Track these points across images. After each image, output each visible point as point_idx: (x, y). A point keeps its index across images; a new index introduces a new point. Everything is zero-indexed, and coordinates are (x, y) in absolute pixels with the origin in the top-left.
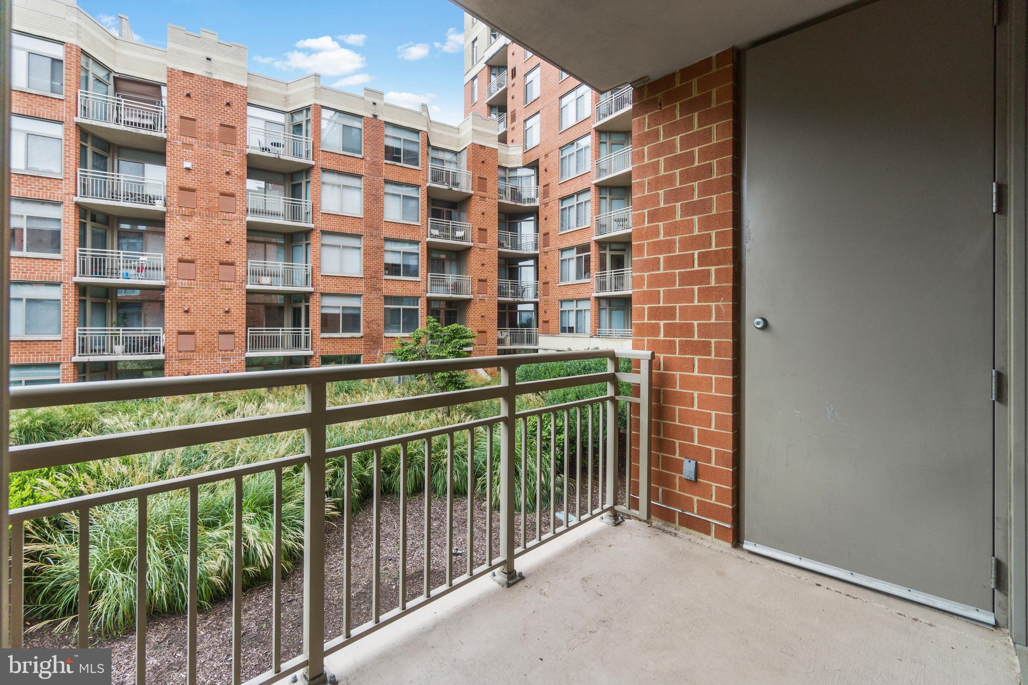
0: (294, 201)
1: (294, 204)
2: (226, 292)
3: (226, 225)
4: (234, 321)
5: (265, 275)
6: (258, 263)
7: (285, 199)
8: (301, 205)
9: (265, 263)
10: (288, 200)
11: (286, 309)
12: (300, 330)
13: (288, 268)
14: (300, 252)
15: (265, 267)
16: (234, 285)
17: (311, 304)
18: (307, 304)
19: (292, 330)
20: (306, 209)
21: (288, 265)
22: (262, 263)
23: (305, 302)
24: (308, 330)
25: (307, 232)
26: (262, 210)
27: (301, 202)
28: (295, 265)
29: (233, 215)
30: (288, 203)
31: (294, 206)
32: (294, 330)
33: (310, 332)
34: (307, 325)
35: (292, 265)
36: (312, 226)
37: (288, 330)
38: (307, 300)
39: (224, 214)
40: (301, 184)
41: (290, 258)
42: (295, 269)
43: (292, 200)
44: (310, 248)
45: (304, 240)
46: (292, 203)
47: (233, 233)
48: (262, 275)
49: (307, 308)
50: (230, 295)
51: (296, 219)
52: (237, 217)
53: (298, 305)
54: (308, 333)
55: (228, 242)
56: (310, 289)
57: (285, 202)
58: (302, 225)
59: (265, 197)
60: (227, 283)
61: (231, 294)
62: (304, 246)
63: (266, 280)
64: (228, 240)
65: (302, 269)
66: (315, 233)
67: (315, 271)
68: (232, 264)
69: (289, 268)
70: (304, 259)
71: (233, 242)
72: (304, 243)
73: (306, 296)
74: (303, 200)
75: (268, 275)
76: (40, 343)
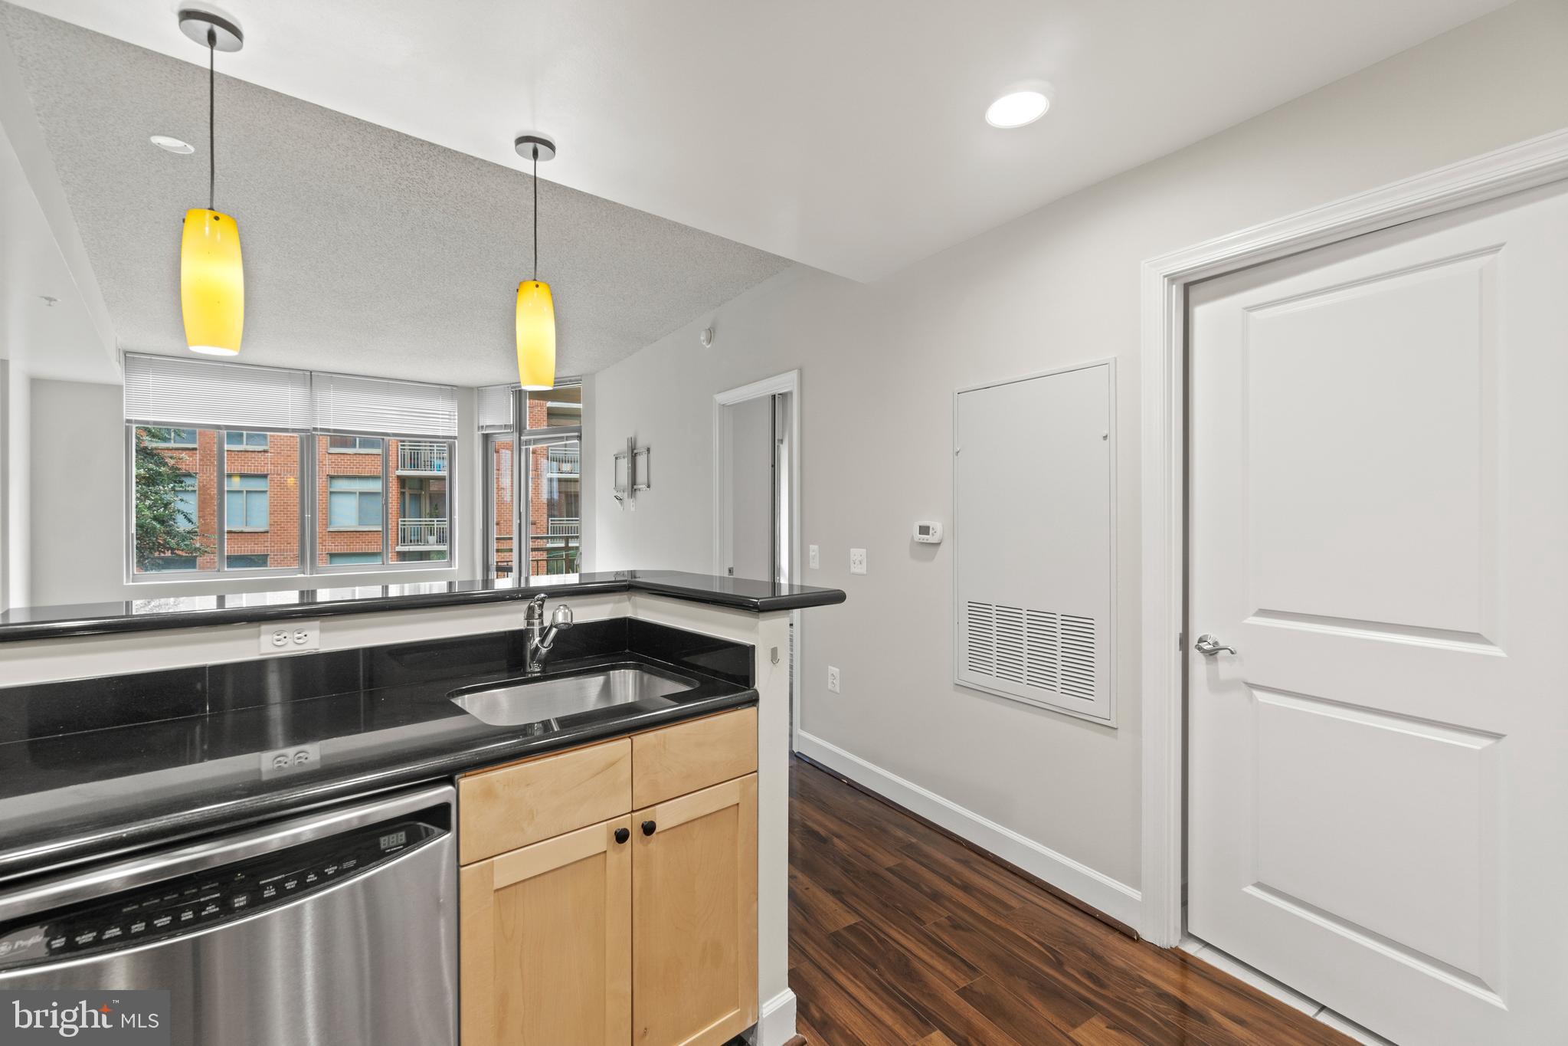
76: (370, 533)
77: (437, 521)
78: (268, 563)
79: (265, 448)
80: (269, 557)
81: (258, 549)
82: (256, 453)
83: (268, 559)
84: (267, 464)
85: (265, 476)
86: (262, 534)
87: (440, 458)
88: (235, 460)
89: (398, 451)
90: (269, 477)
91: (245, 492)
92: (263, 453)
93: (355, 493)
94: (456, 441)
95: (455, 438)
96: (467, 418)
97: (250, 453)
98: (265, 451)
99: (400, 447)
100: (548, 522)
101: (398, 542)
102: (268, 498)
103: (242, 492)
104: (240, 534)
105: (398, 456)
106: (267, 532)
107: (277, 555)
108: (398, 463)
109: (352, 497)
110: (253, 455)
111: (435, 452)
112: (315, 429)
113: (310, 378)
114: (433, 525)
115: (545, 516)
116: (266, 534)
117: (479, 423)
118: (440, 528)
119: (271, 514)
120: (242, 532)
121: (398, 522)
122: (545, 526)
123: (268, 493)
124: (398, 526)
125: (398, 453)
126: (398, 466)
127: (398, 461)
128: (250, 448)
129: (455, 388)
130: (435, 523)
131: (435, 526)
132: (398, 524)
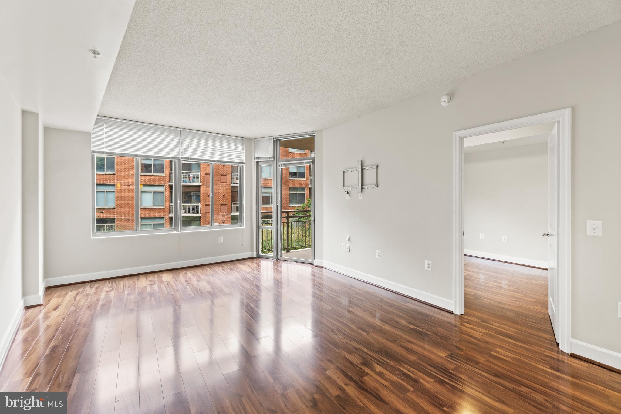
16: (227, 184)
60: (224, 183)
61: (225, 188)
76: (158, 209)
77: (186, 204)
78: (115, 221)
79: (114, 173)
80: (115, 219)
81: (111, 216)
82: (110, 175)
83: (115, 220)
84: (115, 180)
85: (114, 185)
86: (113, 210)
87: (187, 178)
88: (101, 178)
89: (169, 174)
90: (115, 185)
91: (105, 192)
92: (113, 175)
93: (152, 192)
94: (244, 165)
95: (244, 163)
96: (249, 153)
97: (107, 175)
98: (114, 174)
99: (170, 173)
100: (231, 204)
101: (169, 213)
102: (115, 194)
103: (104, 192)
104: (103, 210)
105: (169, 176)
106: (115, 209)
107: (119, 218)
108: (169, 180)
109: (151, 193)
110: (109, 176)
111: (185, 175)
112: (182, 158)
113: (179, 131)
114: (184, 205)
115: (230, 201)
116: (114, 209)
117: (254, 156)
118: (187, 207)
119: (116, 201)
120: (104, 209)
121: (169, 204)
122: (230, 206)
123: (115, 192)
124: (169, 206)
125: (169, 175)
126: (169, 181)
127: (169, 178)
128: (108, 173)
129: (244, 139)
130: (185, 205)
131: (185, 206)
132: (169, 205)
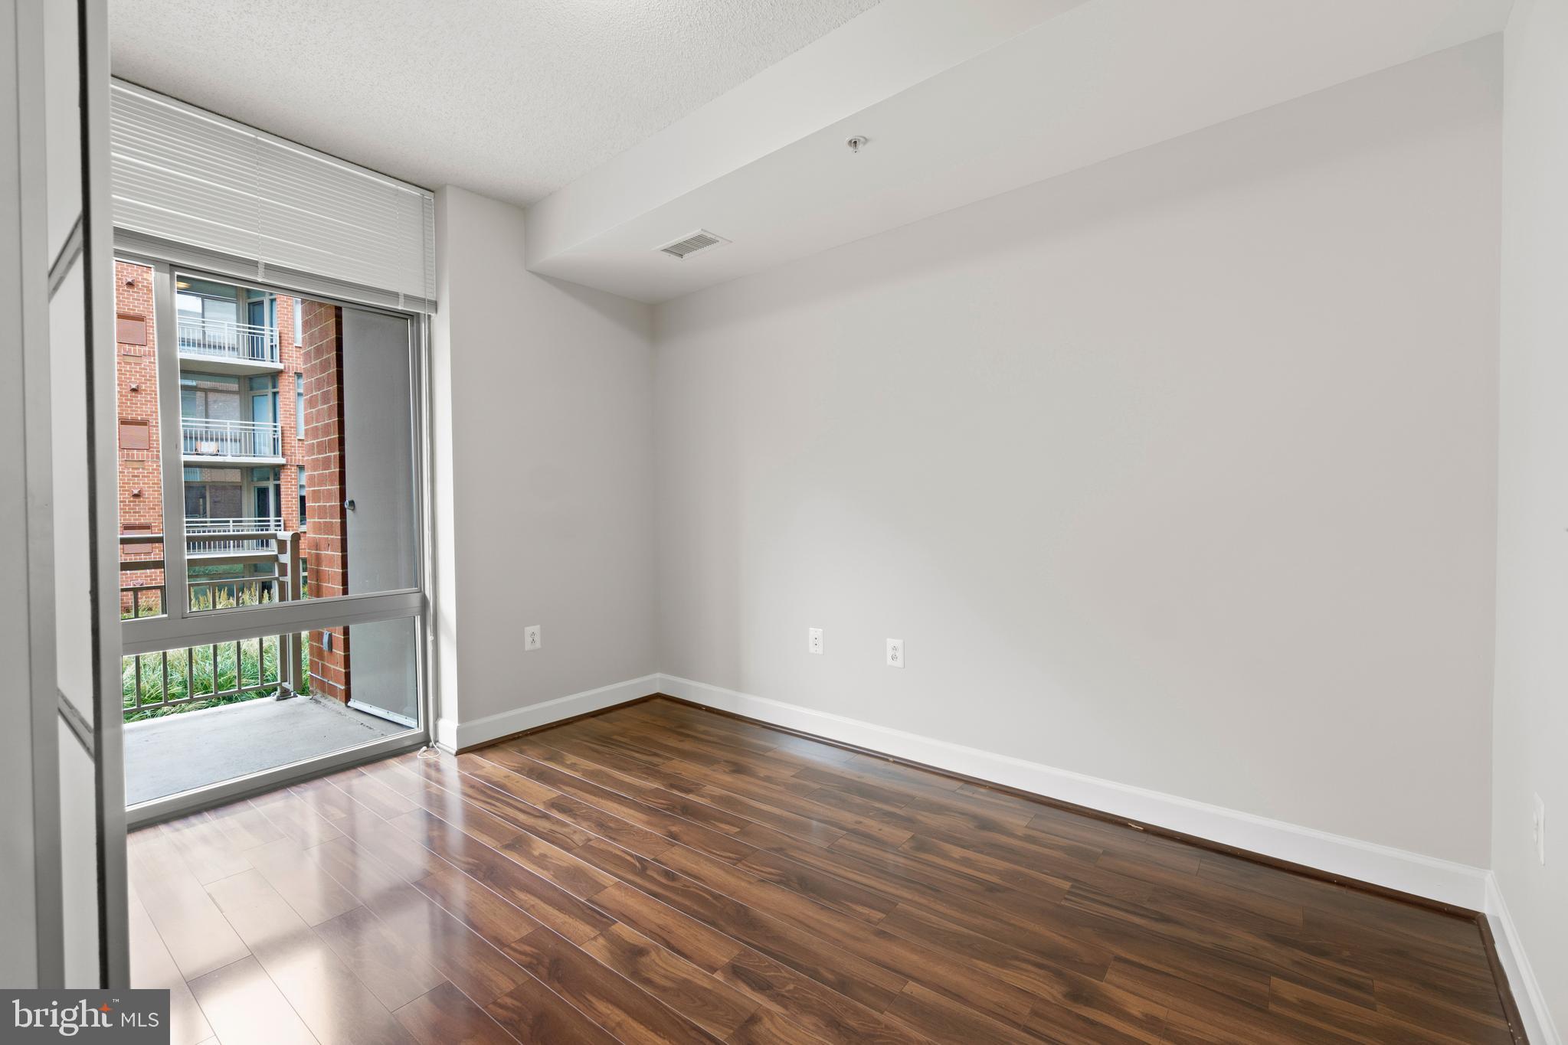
0: (254, 329)
1: (254, 333)
2: (136, 465)
3: (130, 364)
4: (150, 509)
5: (207, 440)
6: (196, 422)
7: (238, 327)
8: (263, 335)
9: (207, 422)
10: (244, 327)
11: (245, 488)
12: (269, 521)
13: (246, 429)
14: (265, 406)
15: (207, 427)
16: (148, 456)
17: (282, 482)
18: (277, 482)
19: (255, 521)
20: (272, 341)
21: (246, 425)
22: (202, 422)
23: (274, 480)
24: (279, 521)
25: (275, 375)
26: (199, 340)
27: (263, 330)
28: (258, 425)
29: (142, 349)
30: (244, 332)
31: (253, 338)
32: (259, 521)
33: (282, 523)
34: (278, 513)
35: (254, 425)
36: (281, 366)
37: (249, 521)
38: (277, 477)
39: (127, 346)
40: (261, 303)
41: (249, 413)
42: (258, 430)
43: (250, 328)
44: (280, 399)
45: (270, 385)
46: (250, 333)
47: (143, 376)
48: (201, 439)
49: (278, 488)
50: (141, 470)
51: (258, 356)
52: (149, 351)
53: (263, 484)
54: (280, 526)
55: (134, 390)
56: (282, 461)
57: (238, 331)
58: (267, 364)
59: (203, 322)
60: (135, 452)
61: (143, 469)
62: (270, 397)
63: (207, 447)
64: (134, 386)
65: (268, 431)
66: (285, 376)
67: (287, 434)
68: (144, 423)
69: (249, 430)
70: (271, 415)
71: (144, 390)
72: (270, 390)
73: (276, 470)
74: (267, 327)
75: (212, 440)
